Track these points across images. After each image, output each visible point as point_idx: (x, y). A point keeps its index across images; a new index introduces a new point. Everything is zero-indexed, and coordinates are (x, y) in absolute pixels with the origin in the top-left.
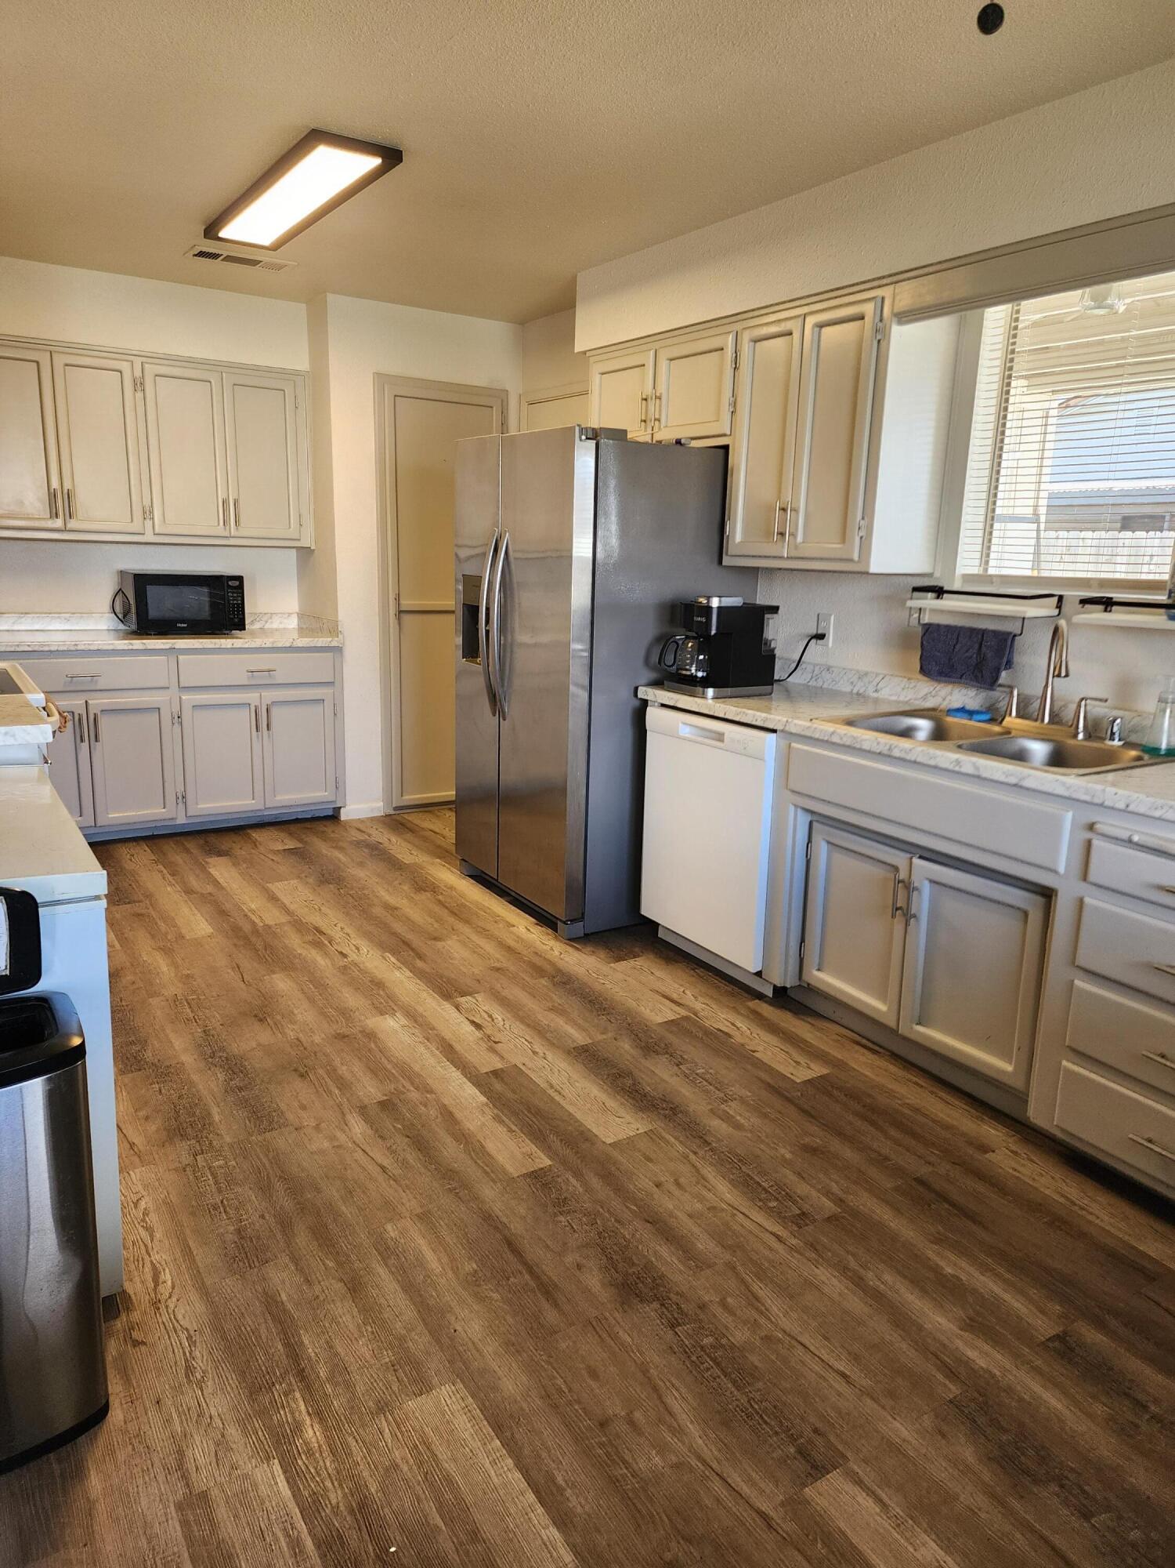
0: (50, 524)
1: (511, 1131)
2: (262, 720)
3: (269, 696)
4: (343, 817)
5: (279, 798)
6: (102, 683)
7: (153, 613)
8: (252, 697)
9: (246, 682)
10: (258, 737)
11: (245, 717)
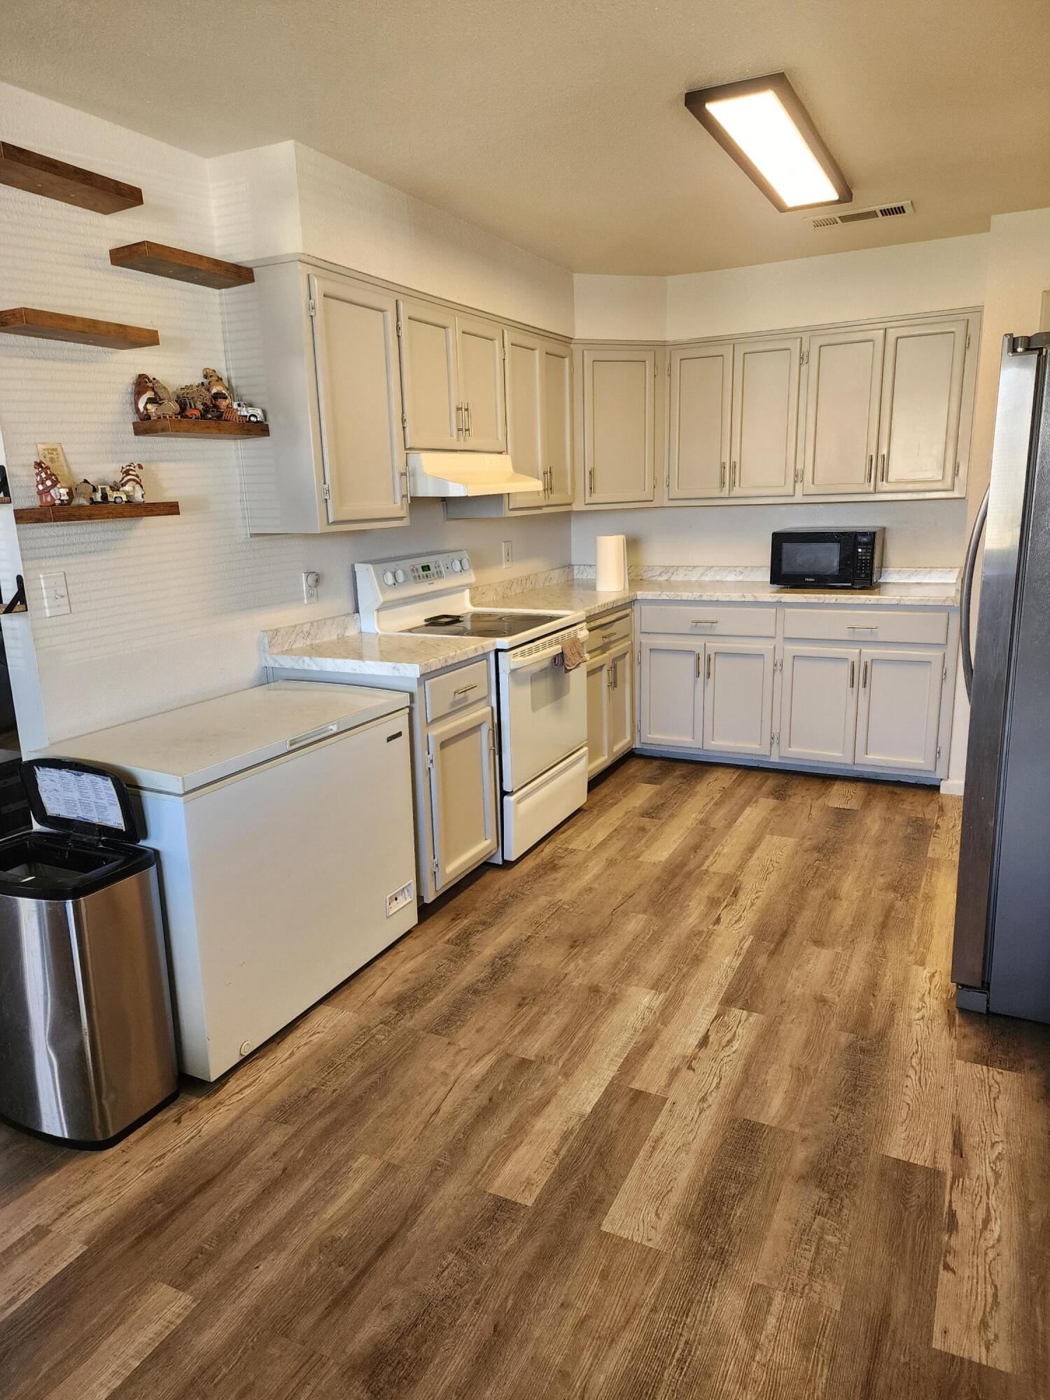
0: (716, 493)
1: (556, 1153)
2: (860, 677)
3: (870, 652)
4: (942, 791)
5: (870, 756)
6: (719, 629)
7: (786, 569)
8: (852, 653)
9: (847, 638)
10: (852, 693)
11: (845, 671)
